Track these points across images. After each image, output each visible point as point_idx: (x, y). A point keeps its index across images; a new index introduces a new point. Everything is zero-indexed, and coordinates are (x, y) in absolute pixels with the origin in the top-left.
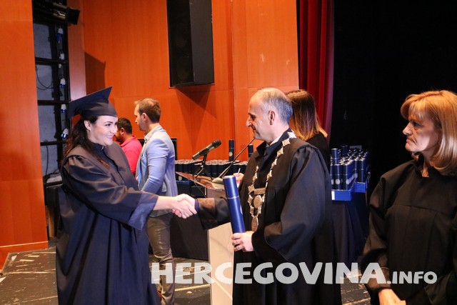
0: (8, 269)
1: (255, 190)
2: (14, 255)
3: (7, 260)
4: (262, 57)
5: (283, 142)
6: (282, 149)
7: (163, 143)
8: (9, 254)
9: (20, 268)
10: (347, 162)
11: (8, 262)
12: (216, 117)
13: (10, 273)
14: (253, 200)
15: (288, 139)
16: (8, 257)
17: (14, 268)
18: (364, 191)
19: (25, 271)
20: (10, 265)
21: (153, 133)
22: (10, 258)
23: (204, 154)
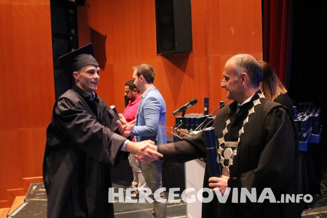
0: (30, 196)
1: (226, 143)
2: (35, 185)
3: (29, 188)
4: (232, 30)
5: (254, 102)
6: (253, 108)
7: (156, 100)
8: (31, 184)
9: (38, 196)
10: (304, 117)
11: (30, 191)
12: (193, 78)
13: (31, 199)
14: (223, 151)
15: (259, 100)
16: (30, 186)
17: (34, 196)
18: (317, 142)
19: (42, 198)
20: (32, 193)
21: (148, 92)
22: (32, 188)
23: (183, 110)
